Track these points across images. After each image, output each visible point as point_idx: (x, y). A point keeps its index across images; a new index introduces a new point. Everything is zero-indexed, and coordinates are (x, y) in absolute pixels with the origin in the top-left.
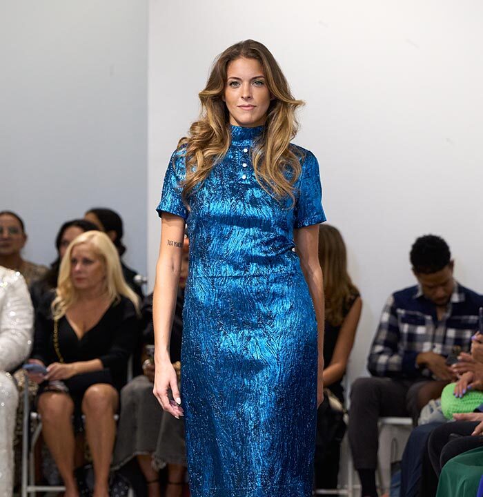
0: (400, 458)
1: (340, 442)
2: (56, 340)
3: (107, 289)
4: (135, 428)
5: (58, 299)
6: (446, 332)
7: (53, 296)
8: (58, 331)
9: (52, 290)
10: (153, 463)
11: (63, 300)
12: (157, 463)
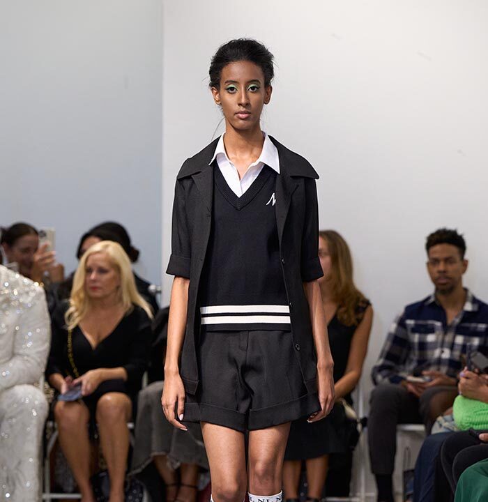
0: (412, 466)
1: (353, 449)
2: (70, 350)
3: (121, 299)
4: (151, 429)
5: (72, 309)
6: (454, 338)
7: (67, 306)
8: (72, 341)
9: (66, 301)
10: (168, 464)
11: (77, 310)
12: (172, 463)
